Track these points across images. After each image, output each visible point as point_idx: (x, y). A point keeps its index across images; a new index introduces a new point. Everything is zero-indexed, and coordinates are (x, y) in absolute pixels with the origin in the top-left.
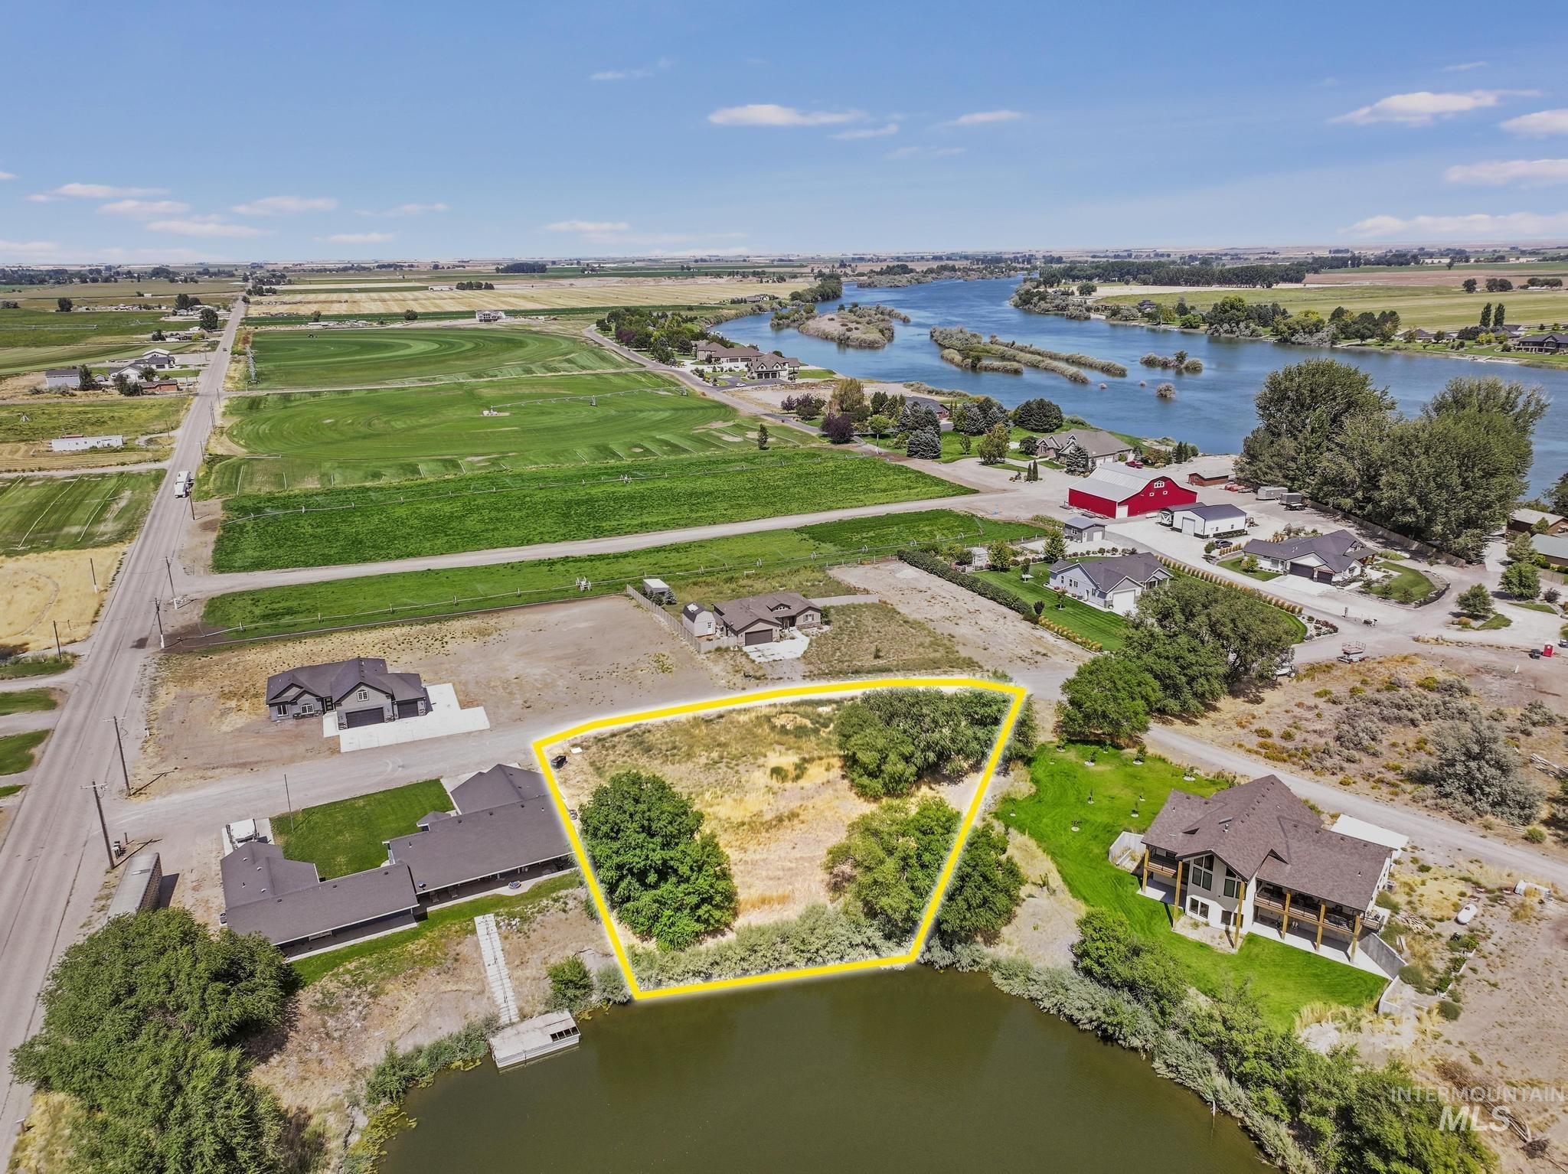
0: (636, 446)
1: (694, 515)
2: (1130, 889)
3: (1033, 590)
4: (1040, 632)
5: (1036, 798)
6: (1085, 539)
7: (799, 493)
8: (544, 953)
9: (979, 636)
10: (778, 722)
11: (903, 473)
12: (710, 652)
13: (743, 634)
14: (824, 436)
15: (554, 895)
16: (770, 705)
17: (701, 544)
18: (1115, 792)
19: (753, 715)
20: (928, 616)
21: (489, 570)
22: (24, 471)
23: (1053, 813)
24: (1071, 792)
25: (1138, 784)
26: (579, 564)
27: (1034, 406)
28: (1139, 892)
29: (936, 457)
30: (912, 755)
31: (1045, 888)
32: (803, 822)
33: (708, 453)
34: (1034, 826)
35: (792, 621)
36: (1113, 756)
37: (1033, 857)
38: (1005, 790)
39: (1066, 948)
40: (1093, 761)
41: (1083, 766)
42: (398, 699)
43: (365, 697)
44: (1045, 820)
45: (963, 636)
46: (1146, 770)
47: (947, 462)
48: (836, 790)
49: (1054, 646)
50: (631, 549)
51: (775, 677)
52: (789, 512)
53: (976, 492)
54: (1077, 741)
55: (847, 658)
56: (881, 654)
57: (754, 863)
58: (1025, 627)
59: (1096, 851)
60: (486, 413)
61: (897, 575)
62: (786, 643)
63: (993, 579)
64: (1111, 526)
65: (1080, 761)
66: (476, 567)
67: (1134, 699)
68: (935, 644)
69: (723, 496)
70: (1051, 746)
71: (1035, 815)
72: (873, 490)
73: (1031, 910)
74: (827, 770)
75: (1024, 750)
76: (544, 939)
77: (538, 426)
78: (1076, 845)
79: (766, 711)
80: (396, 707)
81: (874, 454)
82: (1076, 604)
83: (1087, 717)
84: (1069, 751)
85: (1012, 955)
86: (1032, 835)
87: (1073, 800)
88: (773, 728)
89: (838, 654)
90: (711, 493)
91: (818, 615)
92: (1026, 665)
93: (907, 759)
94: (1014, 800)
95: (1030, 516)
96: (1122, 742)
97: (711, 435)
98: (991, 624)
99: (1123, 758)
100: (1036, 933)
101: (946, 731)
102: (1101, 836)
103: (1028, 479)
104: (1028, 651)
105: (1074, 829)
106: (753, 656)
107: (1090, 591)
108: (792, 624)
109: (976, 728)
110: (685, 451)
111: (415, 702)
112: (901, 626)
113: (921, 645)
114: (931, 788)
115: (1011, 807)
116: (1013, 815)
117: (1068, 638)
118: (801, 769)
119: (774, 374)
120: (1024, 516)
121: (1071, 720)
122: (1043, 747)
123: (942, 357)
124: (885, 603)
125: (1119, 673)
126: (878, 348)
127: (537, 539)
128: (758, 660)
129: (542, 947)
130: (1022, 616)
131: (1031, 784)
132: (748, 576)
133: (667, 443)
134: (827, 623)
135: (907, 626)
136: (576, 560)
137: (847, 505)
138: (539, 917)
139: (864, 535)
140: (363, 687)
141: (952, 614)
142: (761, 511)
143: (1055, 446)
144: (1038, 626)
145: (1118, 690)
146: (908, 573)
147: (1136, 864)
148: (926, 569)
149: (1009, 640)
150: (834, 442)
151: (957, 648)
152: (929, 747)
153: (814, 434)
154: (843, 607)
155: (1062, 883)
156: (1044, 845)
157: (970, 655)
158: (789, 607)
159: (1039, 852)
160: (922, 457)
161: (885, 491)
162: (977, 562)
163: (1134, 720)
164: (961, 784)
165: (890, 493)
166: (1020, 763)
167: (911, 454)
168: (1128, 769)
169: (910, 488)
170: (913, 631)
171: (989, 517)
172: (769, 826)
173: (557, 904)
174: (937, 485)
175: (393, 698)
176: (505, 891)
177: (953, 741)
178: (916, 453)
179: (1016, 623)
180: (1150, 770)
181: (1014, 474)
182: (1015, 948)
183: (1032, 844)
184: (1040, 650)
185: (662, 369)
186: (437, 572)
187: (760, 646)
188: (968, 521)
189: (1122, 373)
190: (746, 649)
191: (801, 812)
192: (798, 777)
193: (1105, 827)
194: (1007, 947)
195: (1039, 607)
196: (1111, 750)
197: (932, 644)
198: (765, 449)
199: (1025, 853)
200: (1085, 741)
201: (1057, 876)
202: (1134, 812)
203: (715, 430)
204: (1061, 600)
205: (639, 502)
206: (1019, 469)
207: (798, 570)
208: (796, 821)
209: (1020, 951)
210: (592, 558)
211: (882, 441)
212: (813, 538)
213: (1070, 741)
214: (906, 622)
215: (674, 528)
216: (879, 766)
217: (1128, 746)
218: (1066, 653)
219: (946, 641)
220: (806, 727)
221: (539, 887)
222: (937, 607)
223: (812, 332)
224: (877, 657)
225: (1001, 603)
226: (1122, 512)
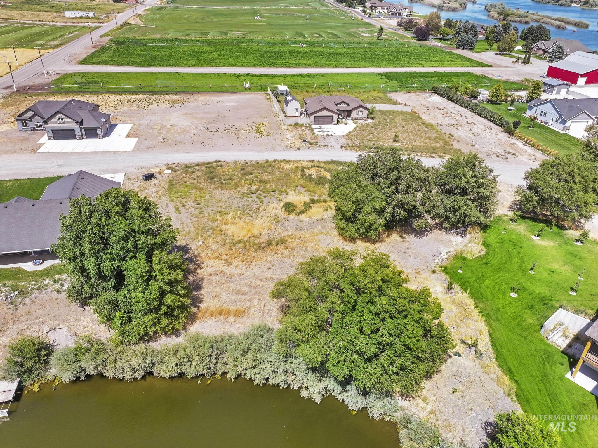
0: (316, 34)
1: (327, 63)
2: (559, 369)
3: (514, 116)
4: (513, 140)
5: (483, 260)
6: (554, 93)
7: (389, 58)
8: (23, 326)
9: (470, 138)
10: (307, 172)
11: (450, 54)
12: (290, 125)
13: (313, 116)
14: (414, 37)
15: (57, 277)
16: (310, 161)
17: (323, 75)
18: (555, 266)
19: (295, 165)
20: (440, 122)
21: (205, 75)
22: (46, 21)
23: (496, 277)
24: (515, 260)
25: (577, 262)
26: (253, 78)
27: (535, 28)
28: (568, 375)
29: (472, 49)
30: (384, 210)
31: (473, 349)
32: (287, 248)
33: (350, 39)
34: (476, 285)
35: (348, 113)
36: (556, 234)
37: (469, 316)
38: (459, 249)
39: (479, 424)
40: (539, 236)
41: (529, 239)
42: (84, 126)
43: (63, 121)
44: (487, 282)
45: (459, 136)
46: (585, 251)
47: (477, 52)
48: (324, 227)
49: (522, 150)
50: (285, 74)
51: (323, 144)
52: (379, 66)
53: (491, 66)
54: (528, 218)
55: (376, 139)
56: (399, 139)
57: (232, 276)
58: (504, 136)
59: (530, 321)
60: (256, 18)
61: (428, 100)
62: (339, 126)
63: (489, 107)
64: (573, 88)
65: (528, 234)
66: (200, 74)
67: (586, 192)
68: (438, 139)
69: (347, 55)
70: (506, 218)
71: (480, 275)
72: (431, 61)
73: (454, 369)
74: (326, 210)
75: (483, 219)
76: (29, 313)
77: (275, 23)
78: (511, 311)
79: (304, 164)
80: (83, 130)
81: (437, 46)
82: (543, 127)
83: (542, 201)
84: (520, 224)
85: (424, 415)
86: (472, 295)
87: (516, 267)
88: (303, 175)
89: (371, 136)
90: (342, 54)
91: (366, 112)
92: (499, 159)
93: (379, 212)
94: (464, 259)
95: (521, 79)
96: (566, 224)
97: (357, 33)
98: (481, 132)
99: (565, 237)
100: (453, 396)
101: (419, 196)
102: (537, 307)
103: (523, 63)
104: (503, 150)
105: (512, 294)
106: (315, 131)
107: (555, 119)
108: (349, 116)
109: (445, 196)
110: (340, 37)
111: (95, 129)
112: (419, 125)
113: (429, 138)
114: (401, 236)
115: (459, 264)
116: (460, 272)
117: (533, 146)
118: (307, 206)
119: (400, 14)
120: (517, 79)
121: (527, 199)
122: (499, 218)
123: (488, 16)
124: (415, 112)
125: (579, 169)
126: (457, 11)
127: (240, 65)
128: (317, 133)
129: (24, 319)
130: (503, 130)
131: (482, 247)
132: (339, 91)
133: (332, 34)
134: (372, 118)
135: (423, 126)
136: (253, 75)
137: (414, 66)
138: (36, 293)
139: (417, 79)
140: (60, 115)
141: (456, 123)
142: (364, 64)
143: (544, 48)
144: (513, 137)
145: (575, 183)
146: (436, 99)
147: (567, 341)
148: (447, 98)
149: (490, 142)
150: (418, 40)
151: (452, 143)
152: (402, 205)
153: (409, 36)
154: (387, 111)
155: (490, 347)
156: (481, 305)
157: (460, 148)
158: (348, 105)
159: (476, 312)
160: (464, 49)
161: (437, 61)
162: (481, 98)
163: (583, 208)
164: (425, 238)
165: (441, 63)
166: (477, 228)
167: (458, 47)
168: (569, 248)
169: (452, 61)
170: (426, 129)
171: (494, 78)
172: (258, 247)
173: (56, 285)
174: (468, 61)
175: (81, 123)
176: (28, 266)
177: (423, 203)
178: (461, 46)
179: (498, 133)
180: (589, 251)
181: (515, 60)
182: (429, 408)
183: (471, 303)
184: (511, 151)
185: (348, 10)
186: (179, 74)
187: (323, 126)
188: (482, 79)
189: (587, 26)
190: (313, 126)
191: (288, 239)
192: (301, 212)
193: (542, 300)
194: (422, 404)
195: (516, 125)
196: (555, 229)
197: (436, 138)
198: (380, 40)
199: (461, 310)
200: (535, 219)
201: (487, 338)
202: (573, 289)
203: (360, 31)
204: (532, 123)
205: (302, 55)
206: (519, 58)
207: (370, 91)
208: (282, 246)
209: (432, 412)
210: (261, 76)
211: (444, 42)
212: (387, 78)
213: (523, 217)
214: (423, 124)
215: (313, 67)
216: (354, 215)
217: (570, 228)
218: (530, 155)
219: (446, 138)
220: (325, 178)
221: (53, 267)
222: (447, 118)
223: (426, 3)
224: (395, 141)
225: (490, 121)
226: (582, 81)
